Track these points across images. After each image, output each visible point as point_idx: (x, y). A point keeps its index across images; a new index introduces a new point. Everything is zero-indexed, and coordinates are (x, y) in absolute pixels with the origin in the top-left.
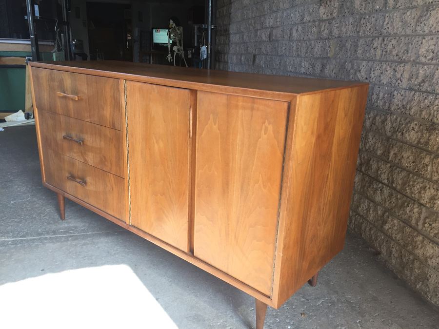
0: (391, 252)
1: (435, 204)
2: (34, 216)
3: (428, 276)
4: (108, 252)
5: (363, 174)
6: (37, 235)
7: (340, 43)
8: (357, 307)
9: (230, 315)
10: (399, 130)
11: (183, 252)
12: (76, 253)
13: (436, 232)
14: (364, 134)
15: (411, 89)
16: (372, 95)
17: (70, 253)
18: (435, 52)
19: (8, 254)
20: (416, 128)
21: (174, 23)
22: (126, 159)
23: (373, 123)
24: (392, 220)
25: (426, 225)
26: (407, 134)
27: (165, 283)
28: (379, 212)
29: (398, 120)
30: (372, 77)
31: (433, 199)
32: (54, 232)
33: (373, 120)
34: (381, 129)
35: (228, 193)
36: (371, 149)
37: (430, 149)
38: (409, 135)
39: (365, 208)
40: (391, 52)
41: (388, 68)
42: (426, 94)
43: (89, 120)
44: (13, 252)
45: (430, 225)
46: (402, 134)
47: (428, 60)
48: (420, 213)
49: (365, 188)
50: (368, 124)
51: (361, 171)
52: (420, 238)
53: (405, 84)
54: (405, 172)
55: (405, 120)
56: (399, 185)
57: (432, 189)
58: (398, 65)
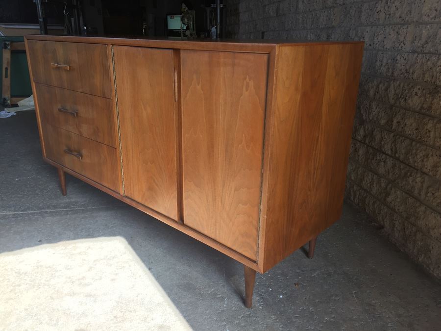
0: (394, 225)
1: (437, 171)
2: (37, 192)
3: (431, 247)
4: (106, 225)
5: (368, 146)
6: (38, 210)
7: (345, 10)
8: (355, 278)
9: (222, 285)
10: (402, 96)
11: (174, 220)
12: (74, 226)
13: (439, 201)
14: (368, 104)
15: (414, 52)
16: (375, 62)
17: (69, 225)
18: (438, 9)
19: (7, 227)
20: (419, 93)
21: (187, 6)
22: (117, 129)
23: (377, 92)
24: (395, 192)
25: (429, 195)
26: (410, 100)
27: (159, 254)
28: (383, 185)
29: (402, 86)
30: (375, 43)
31: (435, 166)
32: (55, 207)
33: (376, 89)
34: (385, 97)
35: (213, 156)
36: (375, 119)
37: (433, 113)
38: (412, 101)
39: (368, 182)
40: (394, 14)
41: (392, 32)
42: (428, 55)
43: (81, 90)
44: (14, 225)
45: (433, 194)
46: (405, 100)
47: (431, 19)
48: (422, 183)
49: (369, 161)
50: (372, 93)
51: (365, 143)
52: (423, 208)
53: (408, 47)
54: (409, 140)
55: (408, 85)
56: (402, 154)
57: (435, 156)
58: (401, 27)
